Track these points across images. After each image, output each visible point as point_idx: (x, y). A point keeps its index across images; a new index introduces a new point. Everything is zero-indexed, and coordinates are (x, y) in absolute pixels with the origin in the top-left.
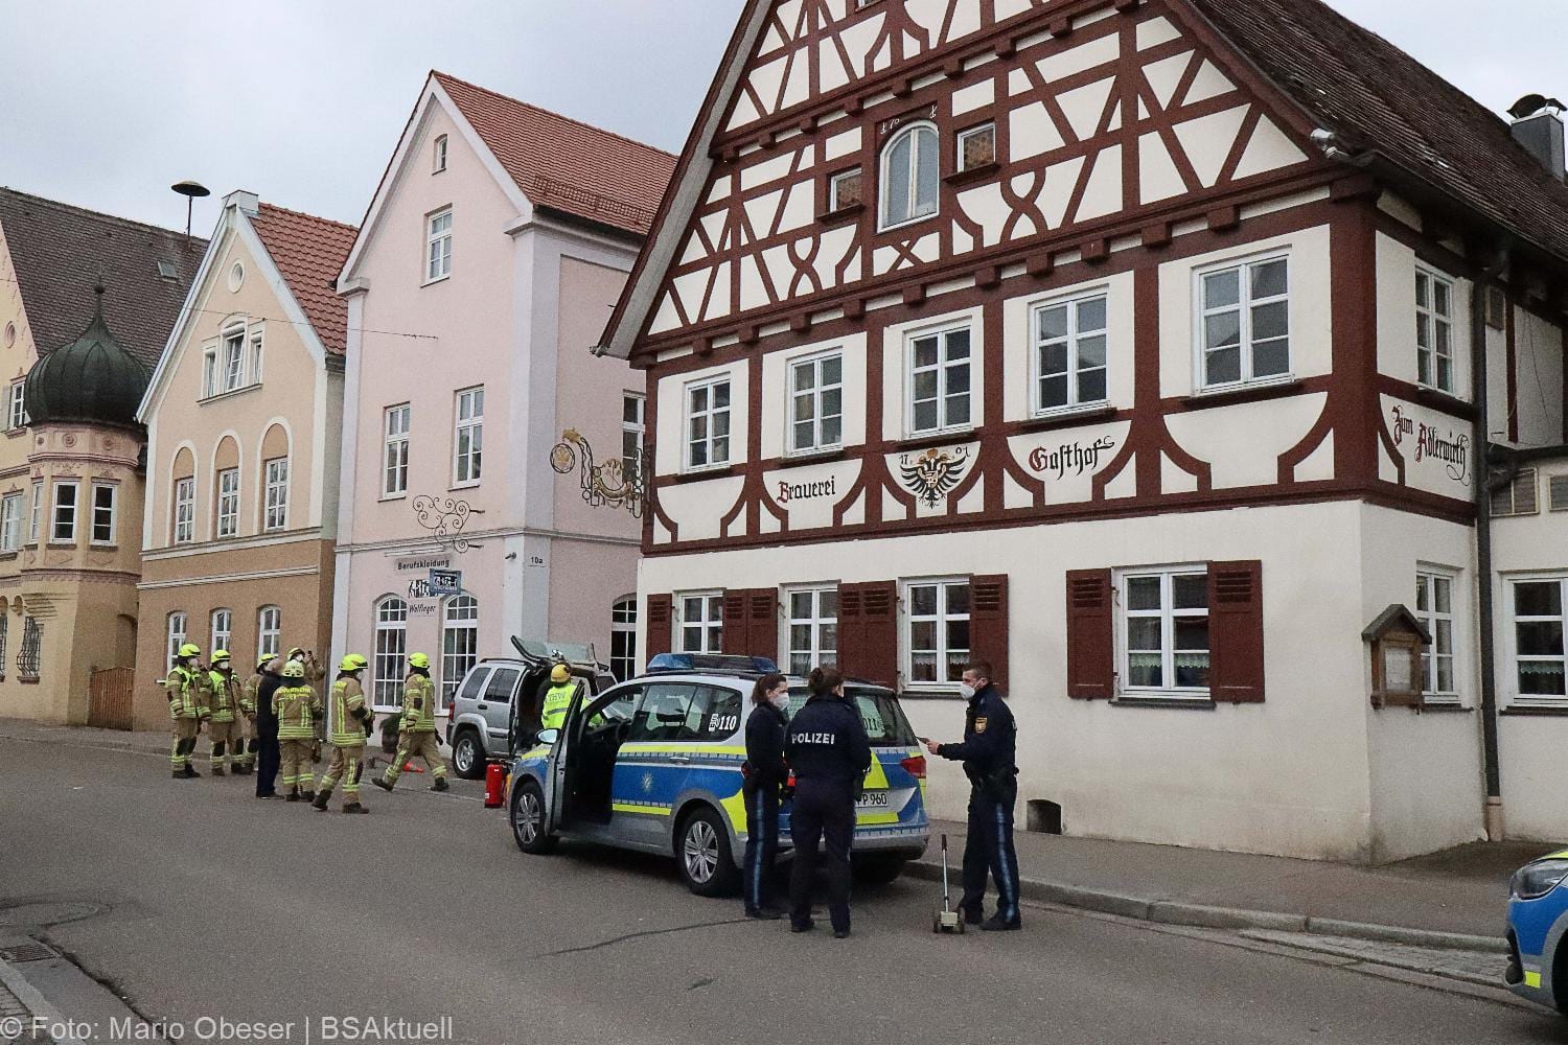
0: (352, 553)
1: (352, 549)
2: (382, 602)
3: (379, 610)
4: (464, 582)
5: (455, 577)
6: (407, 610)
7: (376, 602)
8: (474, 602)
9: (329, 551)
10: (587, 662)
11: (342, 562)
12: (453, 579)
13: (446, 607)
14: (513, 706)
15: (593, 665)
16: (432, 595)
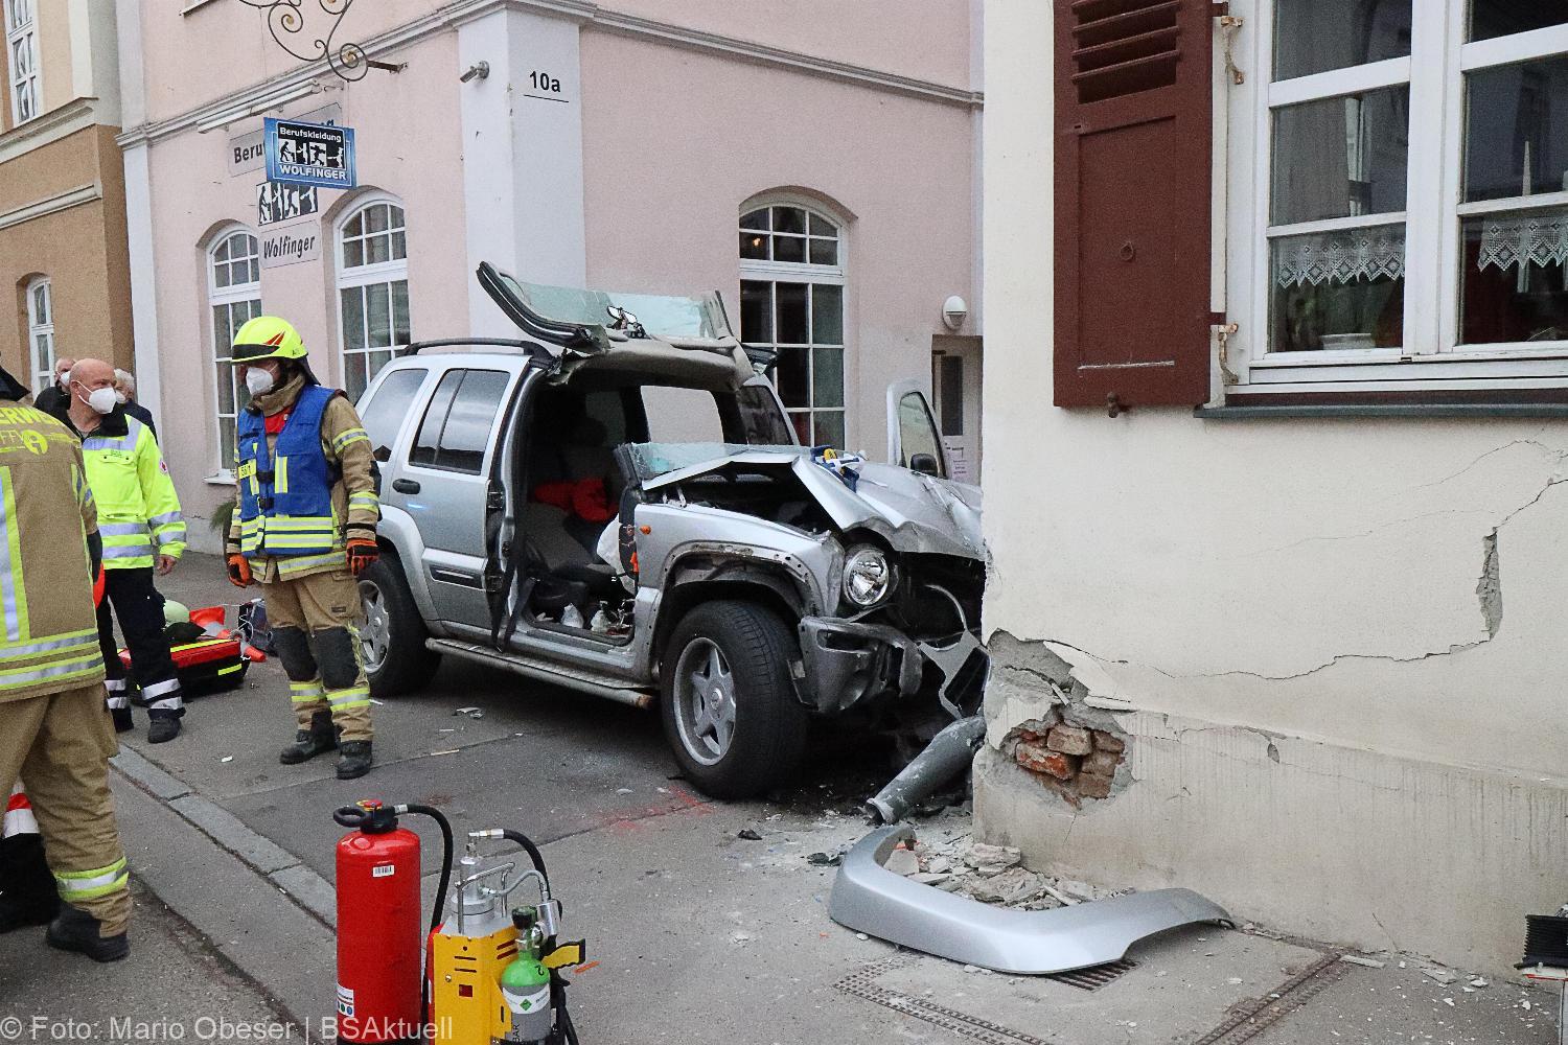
0: (151, 143)
1: (152, 137)
2: (215, 244)
3: (211, 262)
4: (365, 162)
5: (335, 141)
6: (260, 255)
7: (203, 244)
8: (398, 216)
9: (112, 149)
10: (711, 342)
11: (135, 163)
12: (333, 148)
13: (339, 239)
14: (495, 483)
15: (729, 352)
16: (306, 207)
